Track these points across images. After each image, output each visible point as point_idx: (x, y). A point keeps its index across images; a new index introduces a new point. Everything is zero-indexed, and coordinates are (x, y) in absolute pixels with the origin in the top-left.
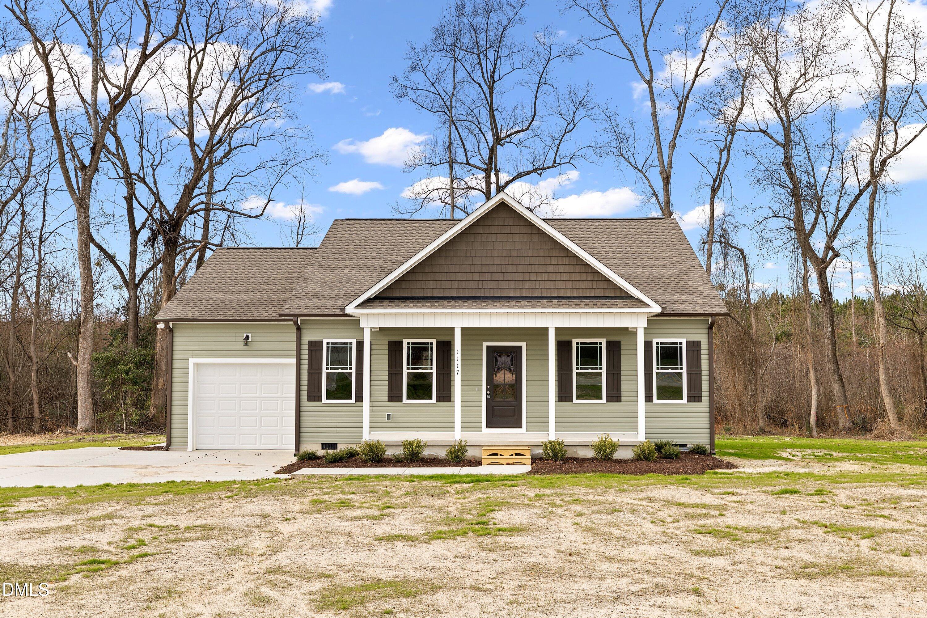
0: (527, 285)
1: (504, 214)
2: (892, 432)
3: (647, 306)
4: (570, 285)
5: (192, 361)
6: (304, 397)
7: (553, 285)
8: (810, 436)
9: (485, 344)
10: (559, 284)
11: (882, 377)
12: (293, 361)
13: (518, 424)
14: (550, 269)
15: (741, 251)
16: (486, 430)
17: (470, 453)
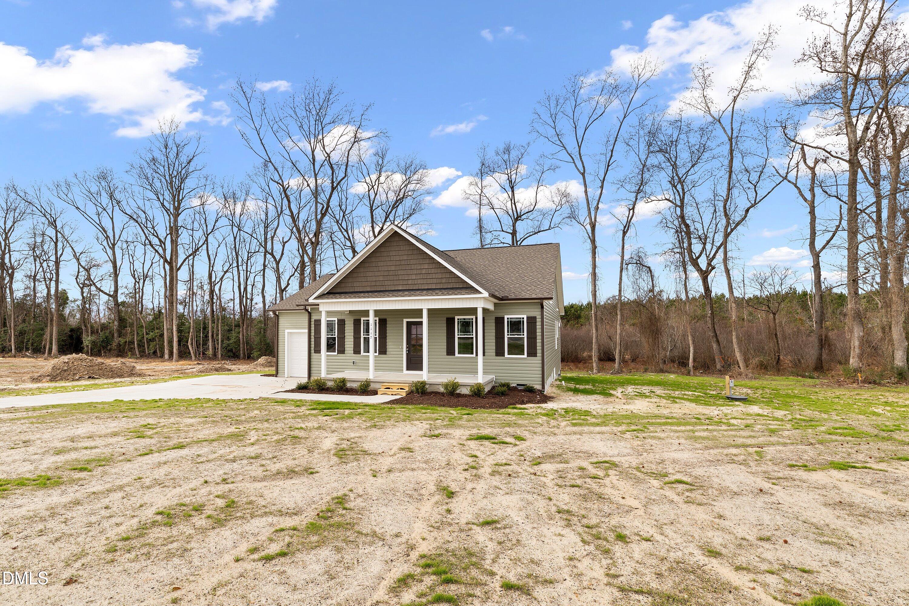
0: (410, 282)
1: (397, 239)
2: (740, 374)
3: (480, 293)
4: (435, 281)
5: (287, 331)
6: (313, 351)
7: (425, 281)
8: (688, 374)
9: (405, 320)
10: (429, 281)
11: (734, 340)
12: (307, 331)
13: (421, 369)
14: (424, 271)
15: (649, 268)
16: (405, 372)
17: (373, 386)
